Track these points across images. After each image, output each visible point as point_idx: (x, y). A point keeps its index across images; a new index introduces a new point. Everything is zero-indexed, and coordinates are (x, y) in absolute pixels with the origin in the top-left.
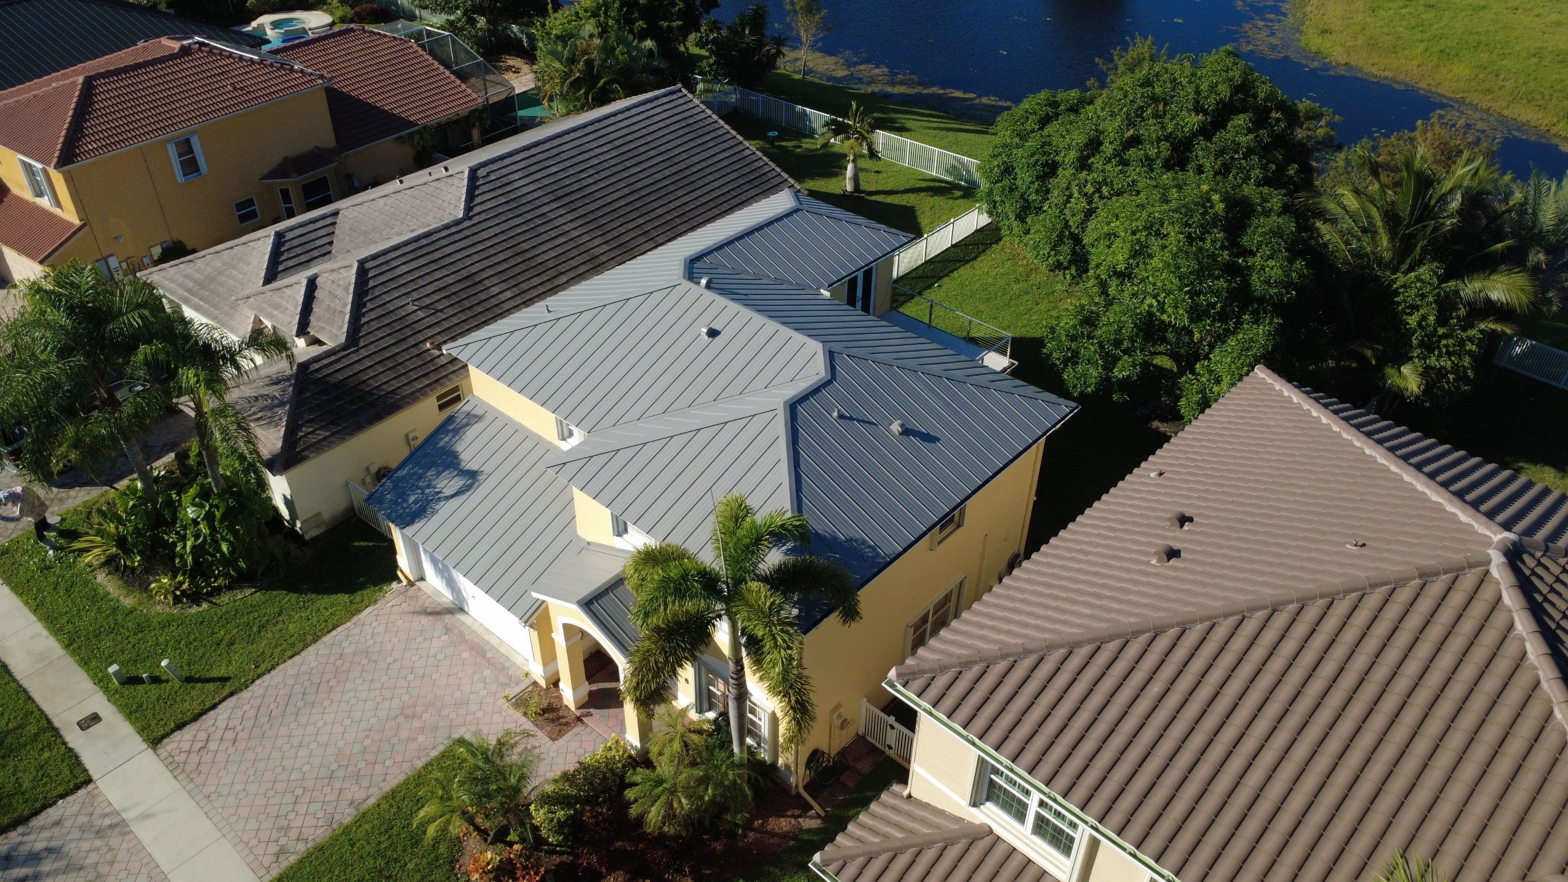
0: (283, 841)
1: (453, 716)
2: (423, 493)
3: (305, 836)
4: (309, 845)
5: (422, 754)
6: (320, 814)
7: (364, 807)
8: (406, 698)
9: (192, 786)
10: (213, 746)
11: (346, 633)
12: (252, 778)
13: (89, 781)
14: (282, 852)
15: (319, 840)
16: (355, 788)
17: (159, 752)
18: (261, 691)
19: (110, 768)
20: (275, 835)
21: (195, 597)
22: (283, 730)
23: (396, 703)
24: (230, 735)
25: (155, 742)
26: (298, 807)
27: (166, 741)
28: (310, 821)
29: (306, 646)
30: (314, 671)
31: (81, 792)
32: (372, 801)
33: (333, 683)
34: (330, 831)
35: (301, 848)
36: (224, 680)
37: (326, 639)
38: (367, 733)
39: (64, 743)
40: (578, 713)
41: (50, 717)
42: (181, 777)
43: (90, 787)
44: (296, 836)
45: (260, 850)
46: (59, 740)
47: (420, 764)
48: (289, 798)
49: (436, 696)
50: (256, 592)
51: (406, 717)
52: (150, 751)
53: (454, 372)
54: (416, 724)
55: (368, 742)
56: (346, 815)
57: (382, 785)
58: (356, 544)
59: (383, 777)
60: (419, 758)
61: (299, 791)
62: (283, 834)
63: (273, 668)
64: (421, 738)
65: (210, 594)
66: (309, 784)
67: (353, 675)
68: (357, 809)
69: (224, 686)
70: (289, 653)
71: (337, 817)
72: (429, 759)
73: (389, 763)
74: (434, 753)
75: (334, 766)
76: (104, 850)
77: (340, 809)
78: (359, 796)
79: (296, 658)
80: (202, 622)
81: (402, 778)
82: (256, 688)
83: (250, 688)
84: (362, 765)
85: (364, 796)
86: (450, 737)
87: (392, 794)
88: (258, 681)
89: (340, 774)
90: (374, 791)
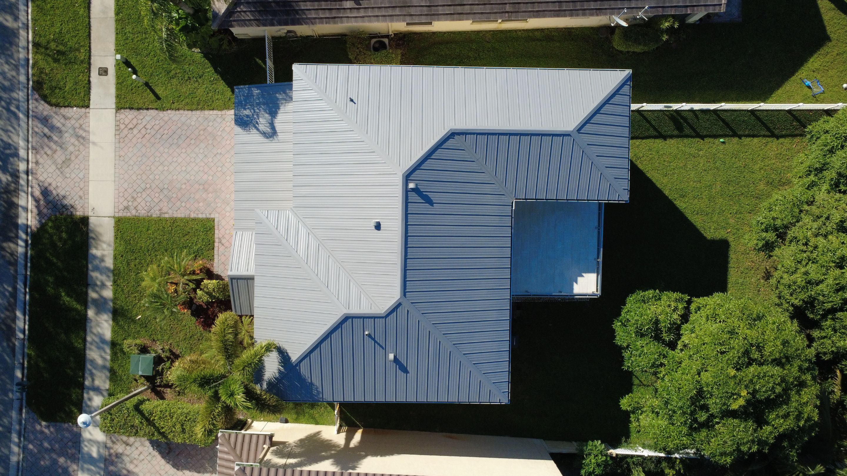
0: (130, 203)
1: (219, 205)
3: (138, 209)
4: (137, 214)
5: (196, 212)
6: (148, 204)
7: (163, 216)
8: (210, 178)
9: (117, 145)
10: (135, 131)
11: (215, 116)
12: (138, 163)
13: (88, 107)
14: (127, 208)
15: (141, 215)
16: (166, 204)
17: (118, 115)
18: (166, 119)
19: (97, 107)
20: (129, 198)
22: (161, 149)
23: (205, 177)
24: (143, 131)
25: (119, 108)
26: (144, 193)
27: (122, 111)
28: (143, 204)
29: (197, 109)
30: (191, 127)
31: (83, 110)
32: (167, 216)
33: (193, 142)
34: (146, 215)
35: (134, 212)
36: (158, 98)
37: (207, 112)
38: (186, 182)
39: (89, 77)
41: (92, 54)
42: (117, 137)
43: (87, 110)
44: (135, 206)
45: (122, 200)
46: (87, 73)
47: (193, 216)
48: (143, 185)
49: (220, 189)
50: (200, 53)
51: (204, 188)
52: (114, 111)
53: (348, 17)
54: (204, 196)
55: (184, 186)
56: (155, 214)
57: (175, 212)
58: (257, 60)
59: (177, 209)
60: (194, 213)
61: (148, 186)
62: (132, 200)
63: (178, 109)
64: (201, 204)
66: (154, 186)
67: (202, 145)
68: (160, 214)
69: (156, 102)
70: (188, 107)
71: (152, 211)
72: (197, 217)
73: (183, 204)
74: (200, 216)
75: (166, 186)
76: (77, 148)
77: (155, 208)
78: (165, 210)
81: (183, 216)
82: (166, 115)
83: (164, 112)
84: (174, 196)
85: (166, 211)
86: (210, 214)
87: (174, 220)
88: (169, 111)
89: (166, 192)
90: (170, 212)
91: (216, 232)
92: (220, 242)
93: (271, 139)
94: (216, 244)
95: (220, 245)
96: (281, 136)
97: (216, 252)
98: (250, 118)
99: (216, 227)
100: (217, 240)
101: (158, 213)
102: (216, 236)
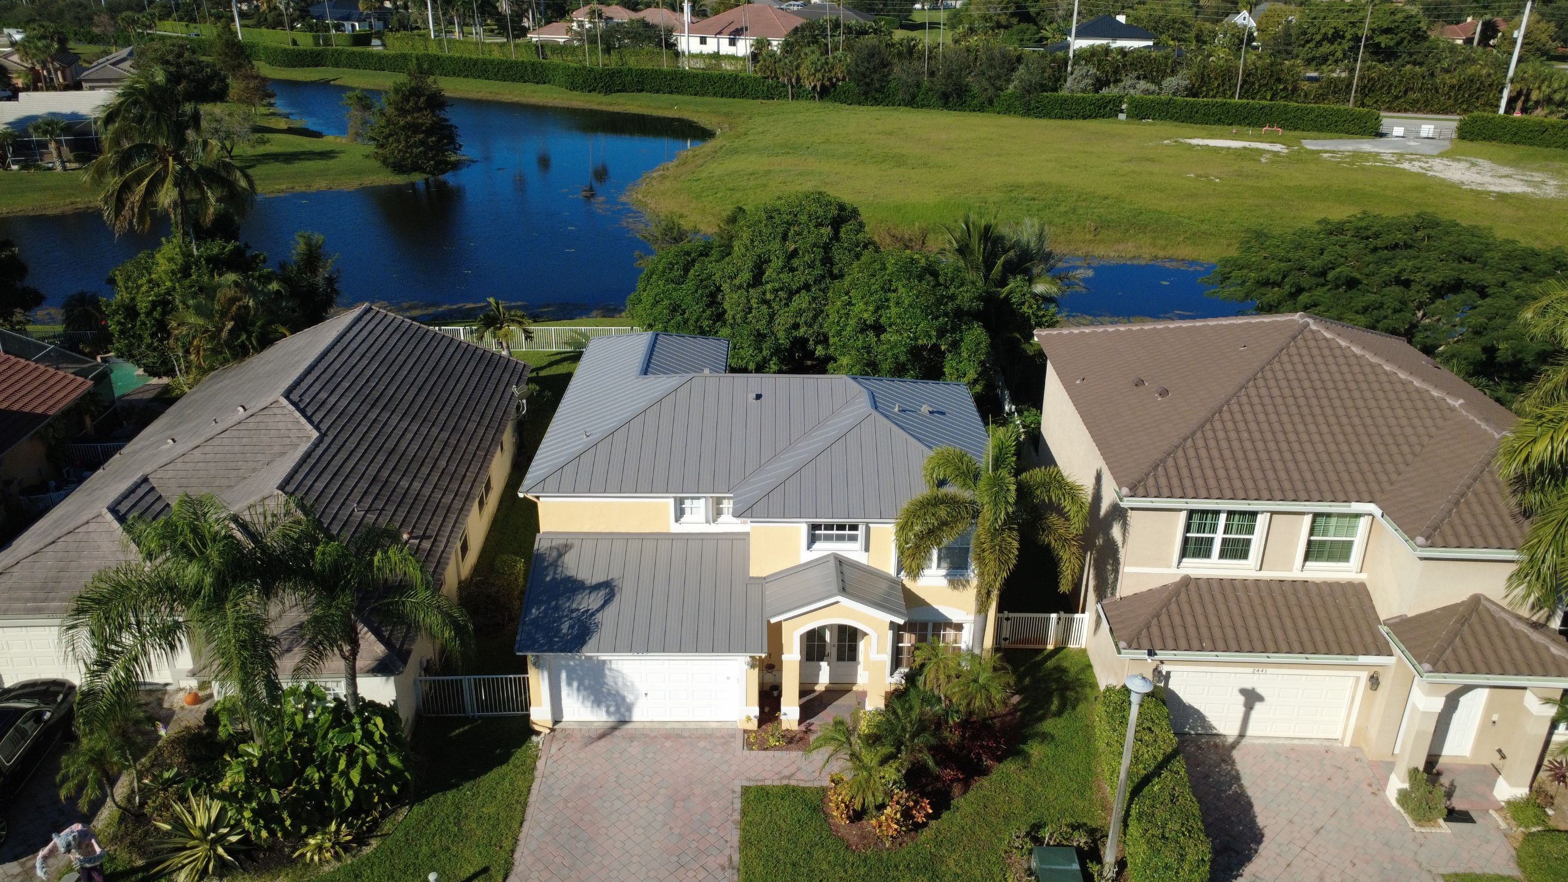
1: (716, 780)
2: (571, 619)
7: (736, 863)
8: (663, 791)
11: (543, 786)
16: (711, 859)
18: (530, 858)
21: (361, 839)
22: (593, 867)
23: (661, 798)
30: (557, 821)
32: (736, 857)
33: (586, 818)
36: (482, 873)
37: (533, 798)
38: (667, 827)
40: (803, 728)
47: (736, 818)
49: (686, 778)
51: (683, 800)
54: (697, 800)
55: (677, 831)
56: (730, 876)
57: (729, 844)
58: (453, 734)
59: (723, 841)
60: (731, 816)
63: (514, 841)
64: (714, 804)
65: (370, 830)
67: (596, 804)
68: (733, 868)
69: (491, 876)
70: (516, 826)
71: (725, 881)
72: (738, 811)
73: (712, 831)
74: (738, 806)
75: (674, 859)
77: (720, 876)
78: (723, 860)
79: (526, 824)
80: (392, 852)
81: (737, 832)
82: (523, 860)
83: (516, 863)
84: (695, 844)
85: (726, 859)
86: (734, 792)
87: (746, 843)
88: (517, 855)
89: (685, 859)
90: (727, 852)
91: (768, 783)
92: (789, 777)
93: (616, 589)
94: (793, 783)
95: (795, 777)
96: (614, 574)
97: (807, 785)
98: (575, 624)
99: (760, 784)
100: (785, 782)
101: (728, 872)
102: (776, 783)
